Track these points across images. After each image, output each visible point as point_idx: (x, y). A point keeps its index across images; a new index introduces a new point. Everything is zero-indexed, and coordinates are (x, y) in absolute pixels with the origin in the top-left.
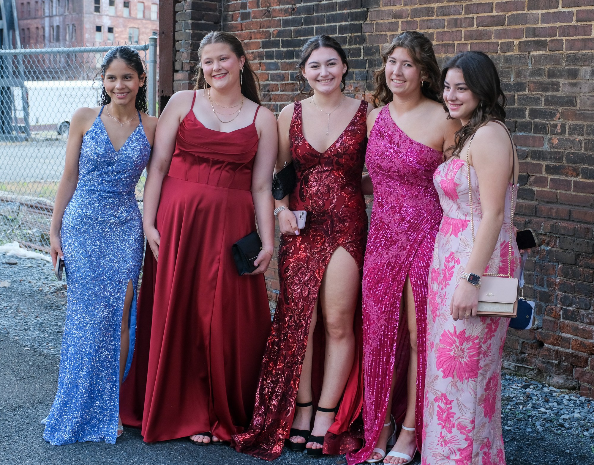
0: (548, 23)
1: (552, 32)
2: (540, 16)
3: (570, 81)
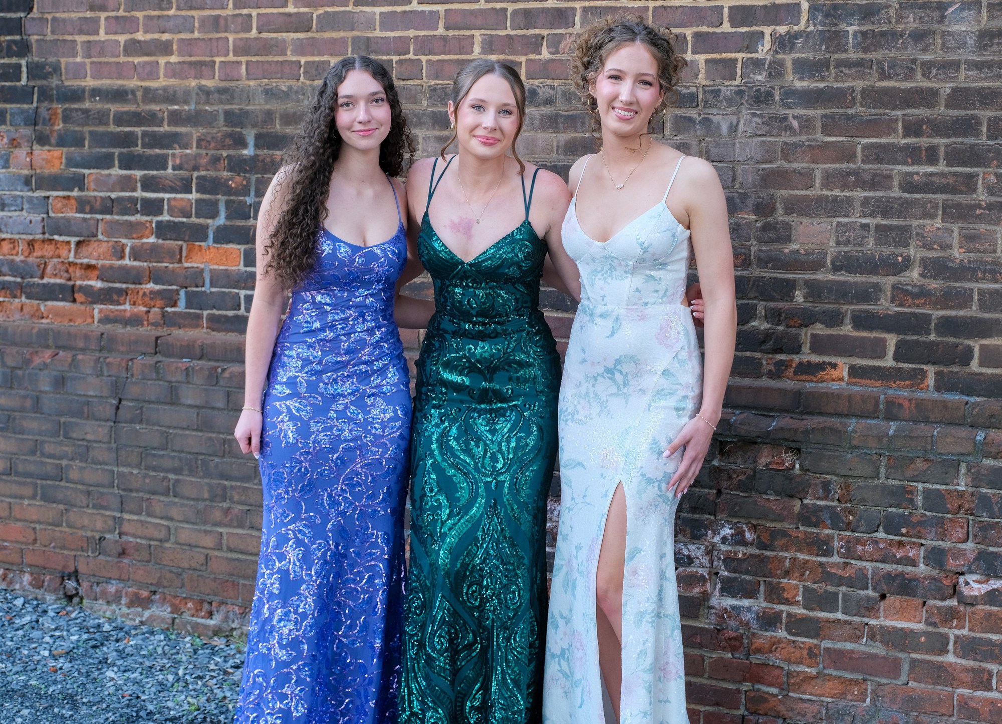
0: (393, 31)
1: (401, 46)
2: (377, 17)
3: (437, 133)
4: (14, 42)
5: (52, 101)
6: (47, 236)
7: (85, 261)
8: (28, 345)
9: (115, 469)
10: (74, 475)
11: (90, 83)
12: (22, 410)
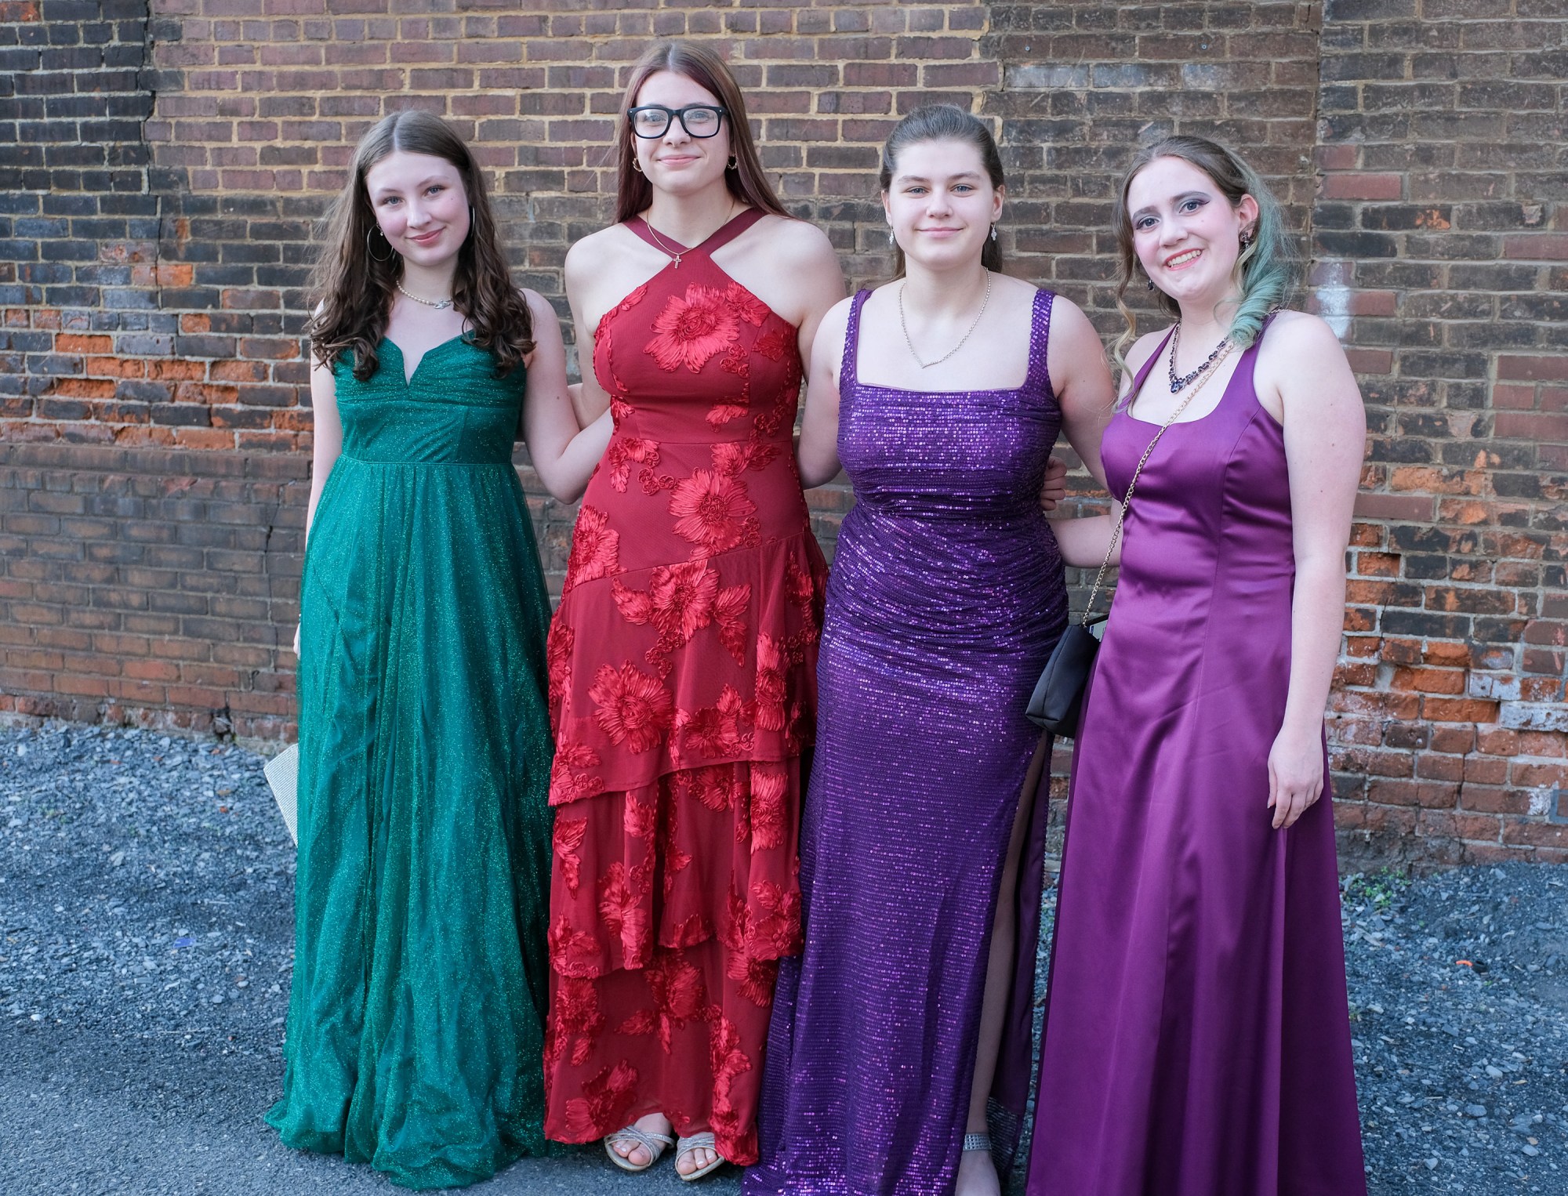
2: (547, 126)
4: (133, 148)
5: (178, 212)
6: (177, 356)
7: (223, 382)
8: (161, 472)
9: (268, 600)
10: (221, 607)
11: (222, 193)
12: (159, 540)
